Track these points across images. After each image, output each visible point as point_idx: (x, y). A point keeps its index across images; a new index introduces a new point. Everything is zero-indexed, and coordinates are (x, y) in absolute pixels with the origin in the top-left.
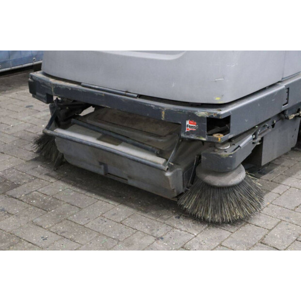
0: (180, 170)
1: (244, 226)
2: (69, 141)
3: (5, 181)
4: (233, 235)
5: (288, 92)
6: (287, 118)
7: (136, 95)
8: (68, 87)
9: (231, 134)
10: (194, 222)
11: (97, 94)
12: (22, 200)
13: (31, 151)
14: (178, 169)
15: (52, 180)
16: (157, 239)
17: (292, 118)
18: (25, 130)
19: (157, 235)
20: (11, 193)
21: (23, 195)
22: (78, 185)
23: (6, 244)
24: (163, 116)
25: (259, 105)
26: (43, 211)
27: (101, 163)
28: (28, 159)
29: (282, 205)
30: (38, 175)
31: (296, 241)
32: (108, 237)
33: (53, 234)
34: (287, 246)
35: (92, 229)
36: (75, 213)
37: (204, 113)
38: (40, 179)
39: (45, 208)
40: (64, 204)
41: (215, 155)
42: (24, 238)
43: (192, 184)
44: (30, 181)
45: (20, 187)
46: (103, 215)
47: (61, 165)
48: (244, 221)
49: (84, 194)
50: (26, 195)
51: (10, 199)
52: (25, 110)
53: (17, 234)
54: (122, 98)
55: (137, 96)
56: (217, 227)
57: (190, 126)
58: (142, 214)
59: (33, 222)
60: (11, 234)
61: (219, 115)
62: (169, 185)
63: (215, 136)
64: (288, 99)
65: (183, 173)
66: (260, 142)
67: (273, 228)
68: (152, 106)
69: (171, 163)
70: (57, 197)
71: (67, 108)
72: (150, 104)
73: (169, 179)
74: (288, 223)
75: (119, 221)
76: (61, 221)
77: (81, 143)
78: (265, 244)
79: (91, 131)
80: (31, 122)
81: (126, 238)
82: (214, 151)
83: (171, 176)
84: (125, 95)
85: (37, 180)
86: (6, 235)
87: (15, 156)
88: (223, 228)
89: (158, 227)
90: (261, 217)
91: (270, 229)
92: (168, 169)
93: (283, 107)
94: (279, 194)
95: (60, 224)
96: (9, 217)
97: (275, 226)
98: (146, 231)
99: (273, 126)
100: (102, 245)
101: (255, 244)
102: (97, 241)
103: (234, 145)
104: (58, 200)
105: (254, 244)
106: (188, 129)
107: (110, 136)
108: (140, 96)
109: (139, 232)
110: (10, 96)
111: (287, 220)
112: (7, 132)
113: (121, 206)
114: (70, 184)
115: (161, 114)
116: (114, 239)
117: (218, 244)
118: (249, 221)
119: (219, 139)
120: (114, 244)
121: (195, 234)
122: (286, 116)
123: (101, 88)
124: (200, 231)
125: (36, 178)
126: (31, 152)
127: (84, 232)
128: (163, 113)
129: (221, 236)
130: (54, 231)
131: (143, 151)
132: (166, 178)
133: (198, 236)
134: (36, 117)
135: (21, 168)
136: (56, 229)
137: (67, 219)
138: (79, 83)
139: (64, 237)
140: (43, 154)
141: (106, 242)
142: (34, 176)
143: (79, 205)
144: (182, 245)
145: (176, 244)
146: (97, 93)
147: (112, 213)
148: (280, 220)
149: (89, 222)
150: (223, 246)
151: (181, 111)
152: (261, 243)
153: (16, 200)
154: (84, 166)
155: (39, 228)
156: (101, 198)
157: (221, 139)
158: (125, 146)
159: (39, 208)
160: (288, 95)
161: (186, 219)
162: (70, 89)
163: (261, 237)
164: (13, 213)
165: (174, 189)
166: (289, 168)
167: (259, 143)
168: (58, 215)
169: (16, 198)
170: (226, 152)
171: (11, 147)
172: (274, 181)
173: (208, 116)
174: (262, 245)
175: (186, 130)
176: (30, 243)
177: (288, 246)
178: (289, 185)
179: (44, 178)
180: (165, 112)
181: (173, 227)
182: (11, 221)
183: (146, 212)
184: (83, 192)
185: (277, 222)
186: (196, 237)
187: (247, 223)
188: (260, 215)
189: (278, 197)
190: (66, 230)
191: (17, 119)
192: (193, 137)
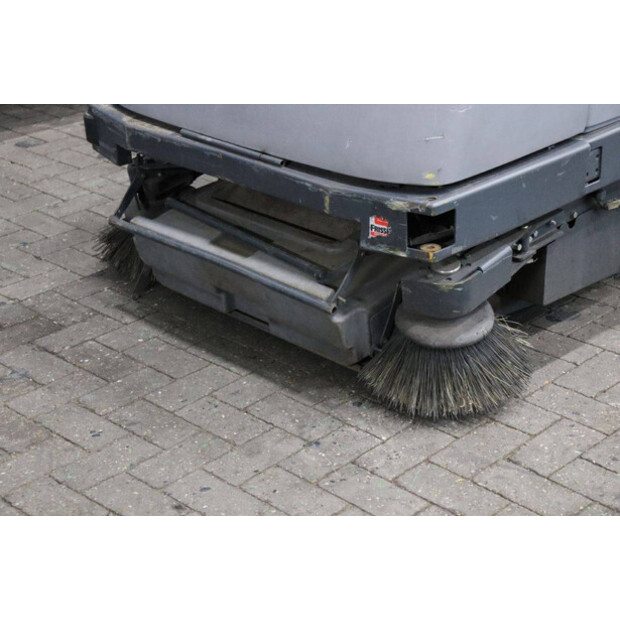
0: (362, 311)
1: (484, 425)
2: (159, 245)
3: (36, 318)
4: (456, 444)
5: (600, 156)
6: (605, 208)
7: (279, 161)
8: (154, 135)
9: (457, 246)
10: (387, 414)
11: (208, 154)
12: (63, 358)
13: (94, 256)
14: (359, 309)
15: (128, 319)
16: (309, 444)
17: (616, 206)
18: (88, 210)
19: (310, 437)
20: (43, 342)
21: (67, 348)
22: (177, 331)
23: (24, 441)
24: (327, 205)
25: (524, 185)
26: (101, 380)
27: (219, 290)
28: (87, 274)
29: (573, 386)
30: (101, 308)
31: (579, 460)
32: (216, 437)
33: (113, 427)
34: (557, 467)
35: (188, 419)
36: (162, 387)
37: (401, 203)
38: (104, 315)
39: (104, 375)
40: (143, 368)
41: (427, 284)
42: (58, 431)
43: (388, 339)
44: (83, 320)
45: (64, 331)
46: (215, 393)
47: (148, 288)
48: (487, 417)
49: (185, 350)
50: (72, 347)
51: (42, 353)
52: (95, 164)
53: (46, 423)
54: (253, 165)
55: (282, 163)
56: (429, 426)
57: (376, 228)
58: (290, 395)
59: (78, 403)
60: (36, 423)
61: (429, 209)
62: (341, 341)
63: (425, 248)
64: (599, 170)
65: (370, 317)
66: (534, 257)
67: (541, 432)
68: (307, 184)
69: (341, 298)
70: (131, 354)
71: (159, 175)
72: (304, 181)
73: (340, 327)
74: (573, 423)
75: (242, 407)
76: (133, 402)
77: (178, 249)
78: (515, 463)
79: (202, 225)
80: (103, 192)
81: (250, 440)
82: (426, 278)
83: (342, 324)
84: (259, 159)
85: (97, 319)
86: (25, 423)
87: (62, 265)
88: (441, 428)
89: (315, 421)
90: (523, 410)
91: (534, 433)
92: (334, 310)
93: (588, 185)
94: (575, 364)
95: (130, 407)
96: (36, 389)
97: (546, 429)
98: (291, 427)
99: (571, 224)
100: (202, 451)
101: (496, 462)
102: (193, 442)
103: (470, 265)
104: (133, 359)
105: (493, 461)
106: (373, 234)
107: (235, 237)
108: (288, 163)
109: (276, 430)
110: (69, 130)
111: (574, 418)
112: (52, 213)
113: (252, 377)
114: (160, 327)
115: (323, 201)
116: (226, 441)
117: (423, 458)
118: (496, 417)
119: (431, 255)
120: (225, 451)
121: (384, 438)
122: (602, 204)
123: (216, 141)
124: (394, 432)
125: (97, 313)
126: (94, 258)
127: (171, 425)
128: (327, 199)
129: (433, 444)
130: (116, 421)
131: (292, 272)
132: (335, 326)
133: (388, 442)
134: (114, 182)
135: (70, 292)
136: (119, 417)
137: (144, 399)
138: (177, 129)
139: (134, 433)
140: (116, 264)
141: (209, 445)
142: (93, 310)
143: (171, 372)
144: (352, 458)
145: (342, 455)
146: (209, 151)
147: (232, 391)
148: (559, 417)
149: (185, 406)
150: (433, 463)
151: (359, 197)
152: (509, 460)
153: (52, 357)
154: (188, 292)
155: (88, 412)
156: (216, 360)
157: (434, 255)
158: (261, 259)
159: (94, 374)
160: (600, 161)
161: (372, 407)
162: (159, 140)
163: (511, 448)
164: (43, 382)
165: (351, 349)
166: (616, 309)
167: (531, 261)
168: (128, 390)
169: (53, 353)
170: (450, 279)
171: (57, 245)
172: (574, 336)
173: (409, 210)
174: (510, 464)
175: (370, 236)
176: (68, 440)
177: (560, 469)
178: (603, 346)
179: (111, 315)
180: (331, 199)
181: (345, 423)
182: (38, 398)
183: (297, 391)
184: (184, 346)
185: (553, 420)
186: (383, 443)
187: (493, 419)
188: (522, 405)
189: (570, 371)
190: (139, 419)
191: (75, 184)
192: (383, 249)
